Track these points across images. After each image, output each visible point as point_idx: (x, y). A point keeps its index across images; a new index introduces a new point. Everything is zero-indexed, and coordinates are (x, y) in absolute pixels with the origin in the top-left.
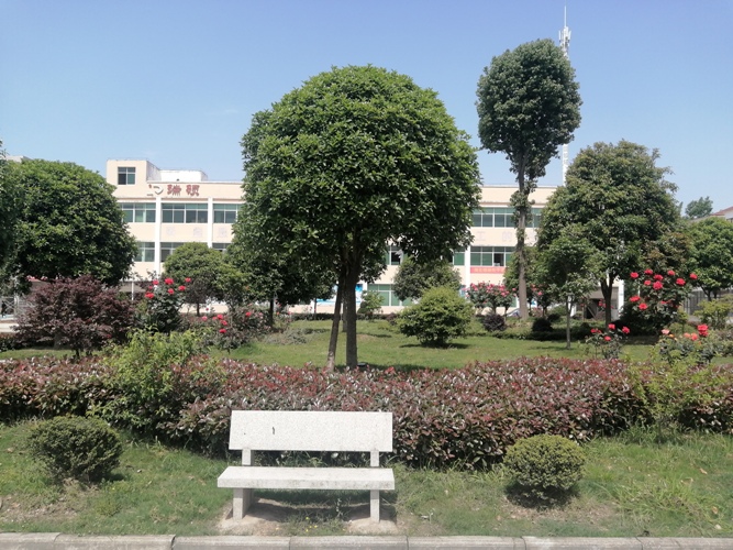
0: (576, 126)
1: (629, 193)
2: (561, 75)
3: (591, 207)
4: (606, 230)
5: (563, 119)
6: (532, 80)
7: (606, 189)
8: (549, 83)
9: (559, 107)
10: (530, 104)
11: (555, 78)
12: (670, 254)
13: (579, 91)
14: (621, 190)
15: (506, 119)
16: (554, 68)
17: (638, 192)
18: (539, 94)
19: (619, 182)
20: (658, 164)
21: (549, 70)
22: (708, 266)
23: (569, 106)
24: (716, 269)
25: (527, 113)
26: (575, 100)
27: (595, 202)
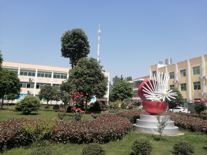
0: (88, 53)
1: (91, 71)
2: (84, 39)
3: (80, 74)
4: (83, 81)
5: (84, 51)
6: (76, 39)
7: (84, 70)
8: (80, 40)
9: (83, 47)
10: (75, 45)
11: (82, 39)
12: (100, 89)
13: (89, 44)
14: (89, 70)
15: (68, 48)
16: (82, 36)
17: (93, 71)
18: (77, 43)
19: (88, 68)
20: (100, 64)
21: (80, 37)
22: (120, 93)
23: (86, 47)
24: (122, 94)
25: (74, 47)
26: (88, 46)
27: (81, 73)
